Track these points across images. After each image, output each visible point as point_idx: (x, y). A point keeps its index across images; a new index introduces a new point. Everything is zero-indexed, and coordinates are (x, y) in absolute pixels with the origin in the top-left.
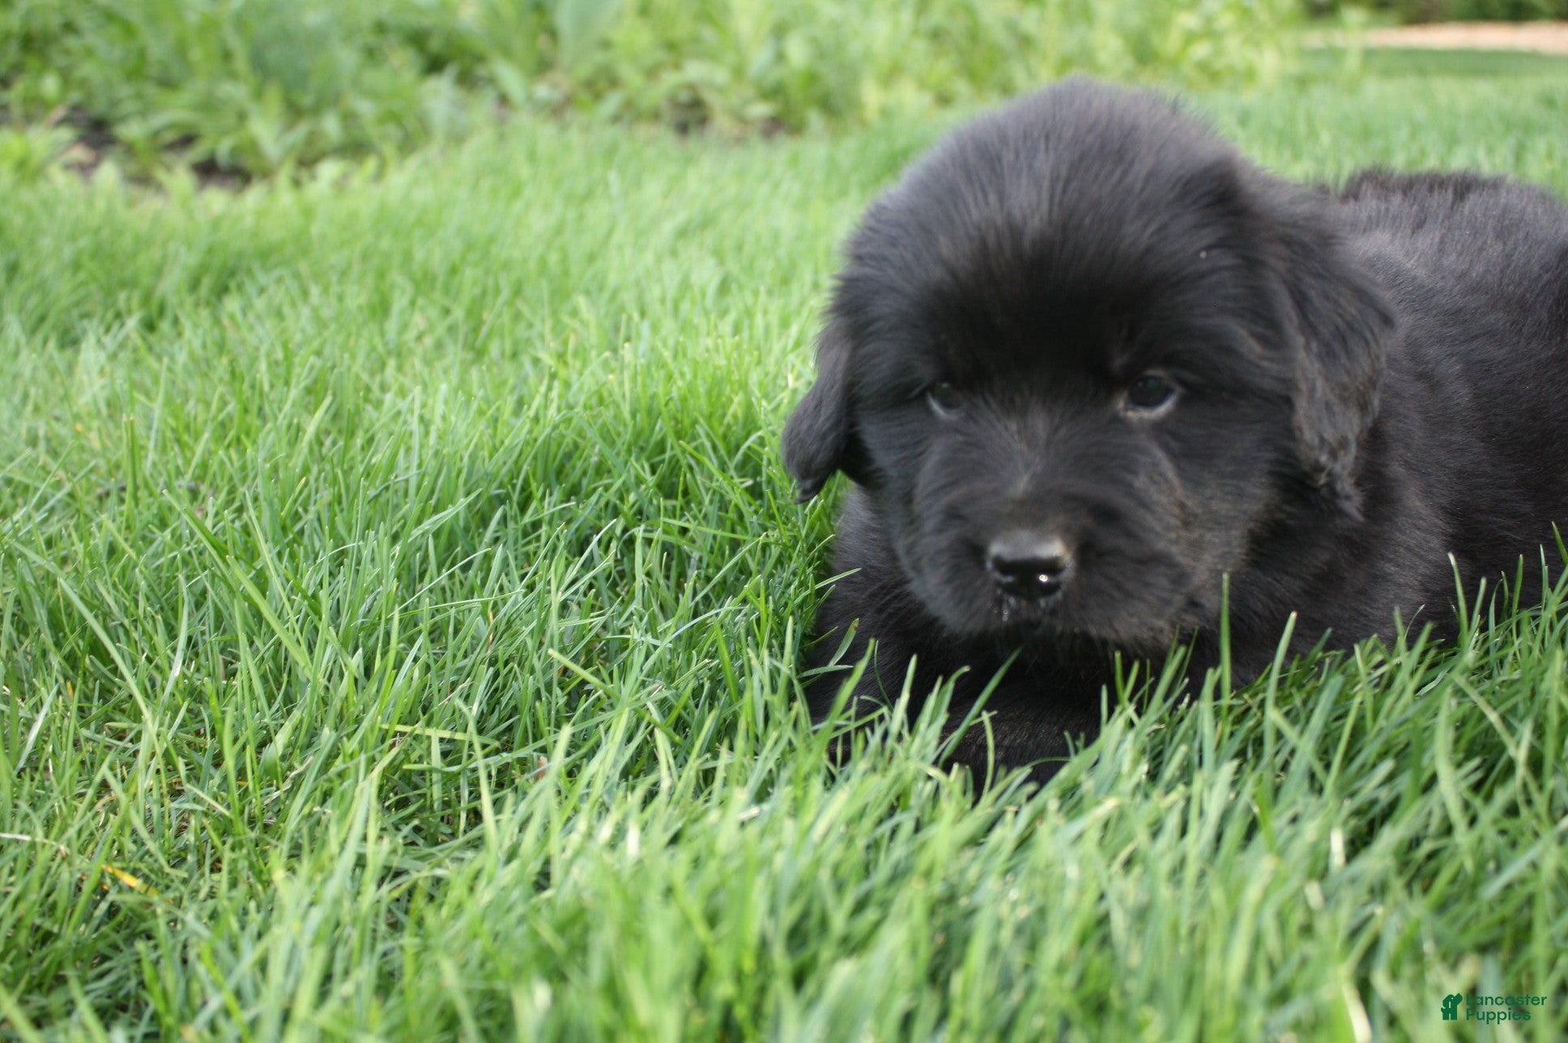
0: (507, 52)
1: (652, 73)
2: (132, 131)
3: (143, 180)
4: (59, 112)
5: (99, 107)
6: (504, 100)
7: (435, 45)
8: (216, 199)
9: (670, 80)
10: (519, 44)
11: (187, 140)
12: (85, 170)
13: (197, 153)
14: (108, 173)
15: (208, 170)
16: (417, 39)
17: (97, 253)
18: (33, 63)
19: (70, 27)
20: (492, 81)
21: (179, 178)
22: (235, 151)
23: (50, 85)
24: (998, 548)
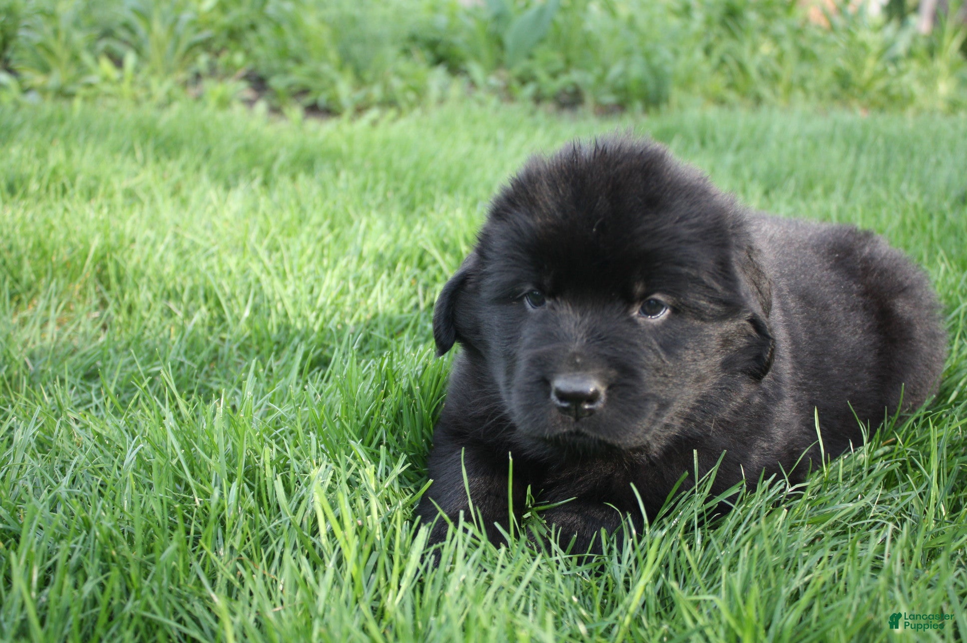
0: (477, 57)
1: (554, 75)
2: (277, 83)
3: (275, 111)
4: (241, 72)
5: (263, 70)
6: (473, 84)
7: (441, 50)
8: (312, 124)
9: (564, 81)
10: (485, 53)
11: (305, 91)
12: (250, 103)
13: (308, 100)
14: (261, 107)
15: (313, 109)
16: (432, 45)
17: (247, 149)
18: (232, 45)
19: (253, 27)
20: (466, 72)
21: (295, 112)
22: (329, 100)
23: (239, 58)
24: (562, 383)
